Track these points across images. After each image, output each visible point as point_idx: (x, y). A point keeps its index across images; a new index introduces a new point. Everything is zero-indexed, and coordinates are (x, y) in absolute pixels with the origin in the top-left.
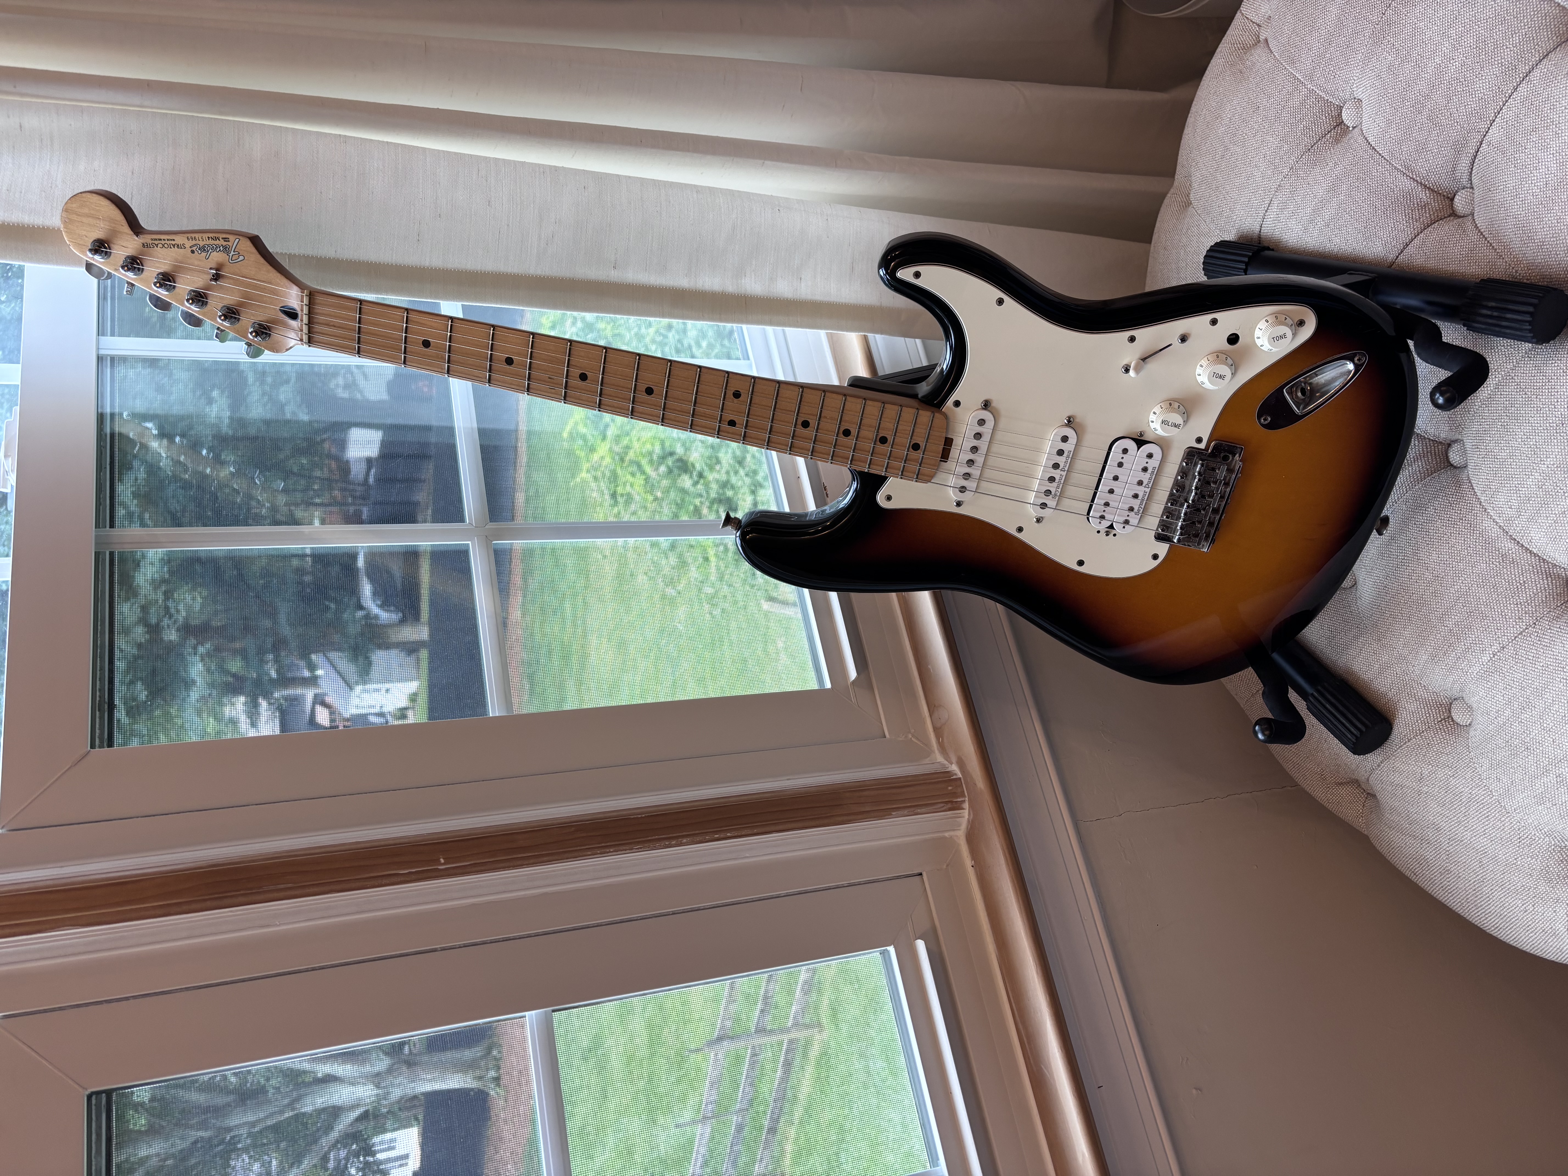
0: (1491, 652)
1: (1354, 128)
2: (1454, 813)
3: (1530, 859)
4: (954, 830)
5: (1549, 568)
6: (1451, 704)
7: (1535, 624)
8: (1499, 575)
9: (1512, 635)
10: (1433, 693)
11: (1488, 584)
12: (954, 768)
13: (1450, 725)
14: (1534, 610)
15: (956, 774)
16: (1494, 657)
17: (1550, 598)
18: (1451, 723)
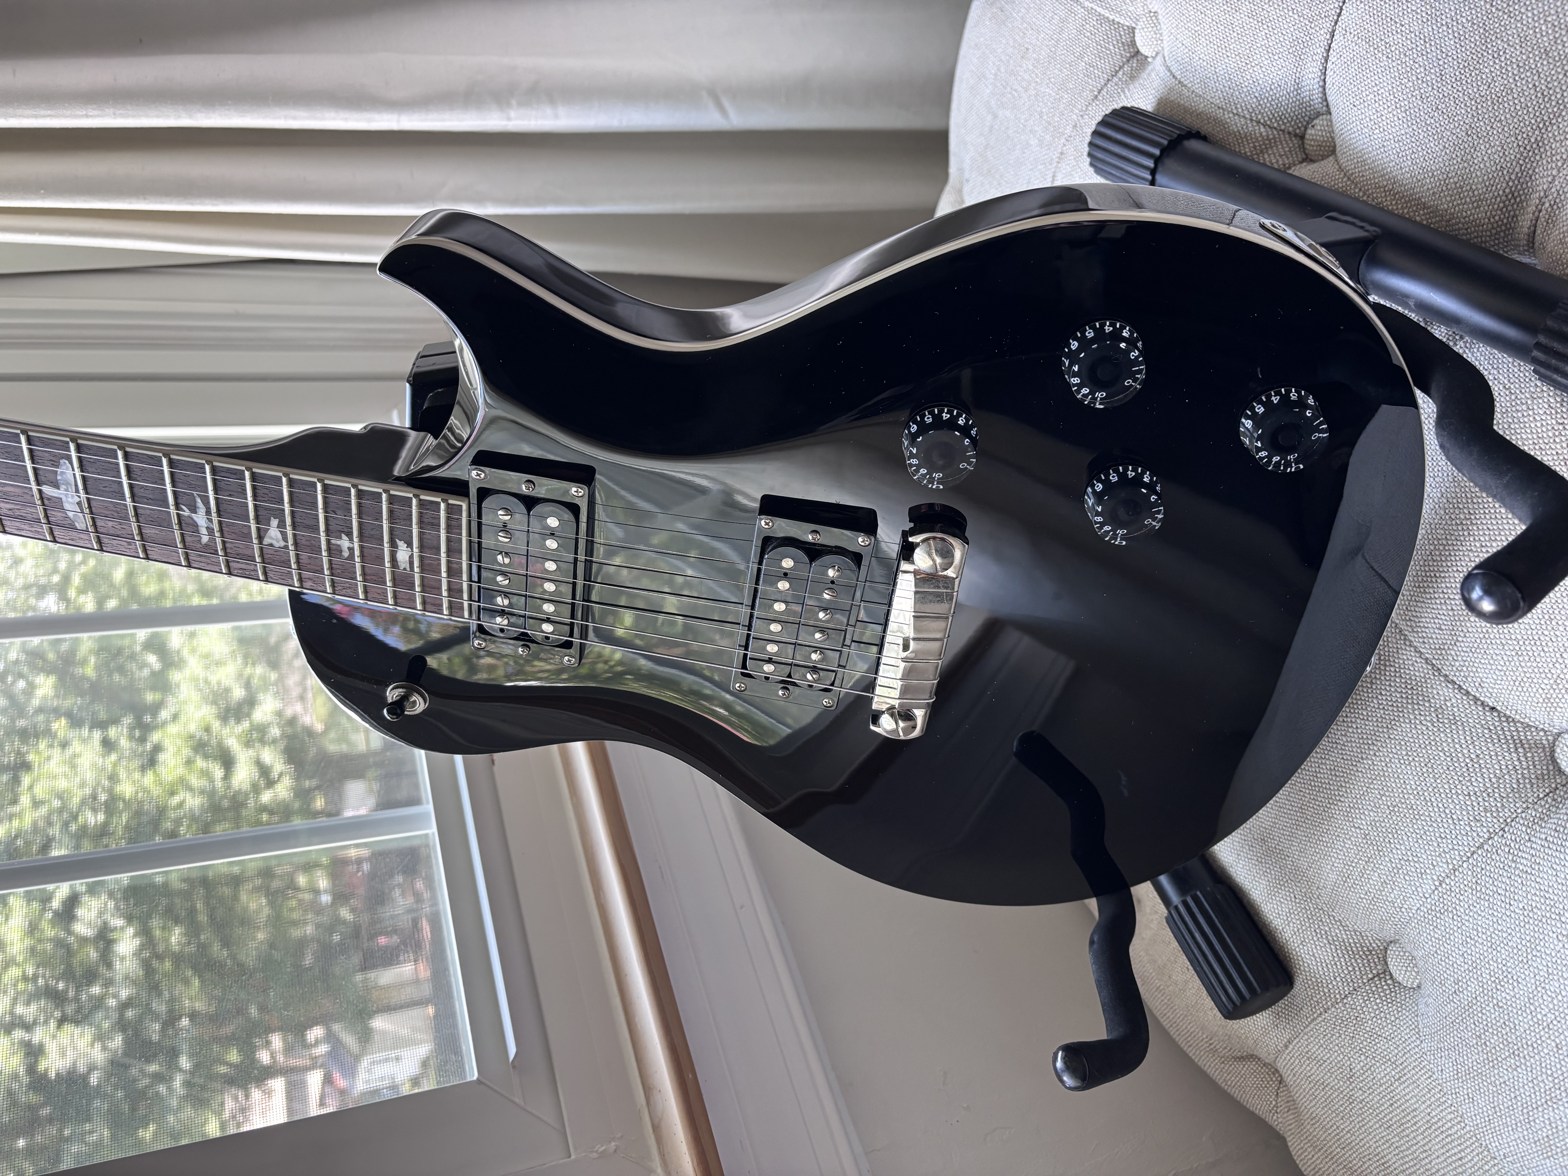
0: (1435, 877)
1: (1150, 55)
2: (1407, 1142)
5: (1518, 732)
6: (1386, 949)
7: (1503, 829)
8: (1433, 743)
9: (1467, 849)
10: (1355, 930)
11: (1416, 759)
13: (1388, 985)
14: (1499, 805)
16: (1440, 885)
17: (1525, 783)
18: (1389, 982)
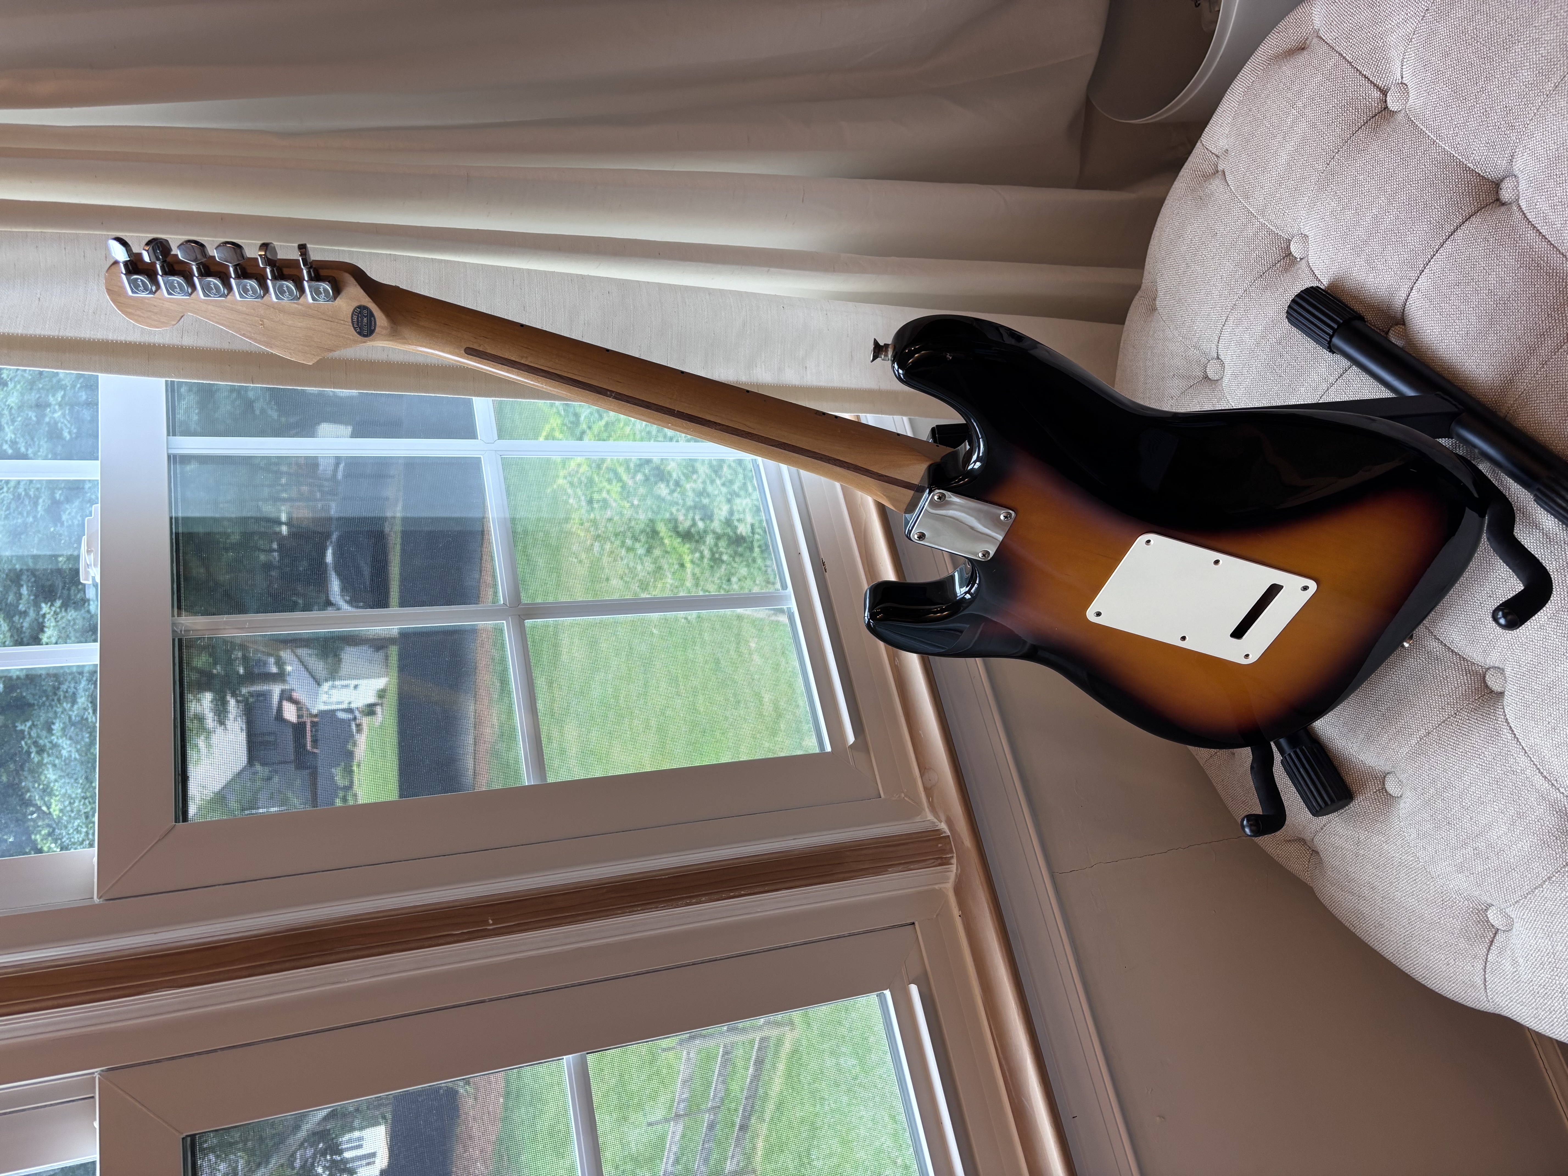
0: (1418, 737)
1: (1301, 259)
2: (1387, 874)
3: (1451, 919)
4: (943, 883)
5: (1468, 666)
6: (1385, 777)
7: (1456, 714)
8: (1425, 669)
9: (1436, 723)
10: (1369, 767)
11: (1415, 677)
12: (943, 826)
13: (1384, 795)
14: (1455, 701)
15: (945, 832)
16: (1421, 740)
17: (1469, 691)
18: (1385, 794)
